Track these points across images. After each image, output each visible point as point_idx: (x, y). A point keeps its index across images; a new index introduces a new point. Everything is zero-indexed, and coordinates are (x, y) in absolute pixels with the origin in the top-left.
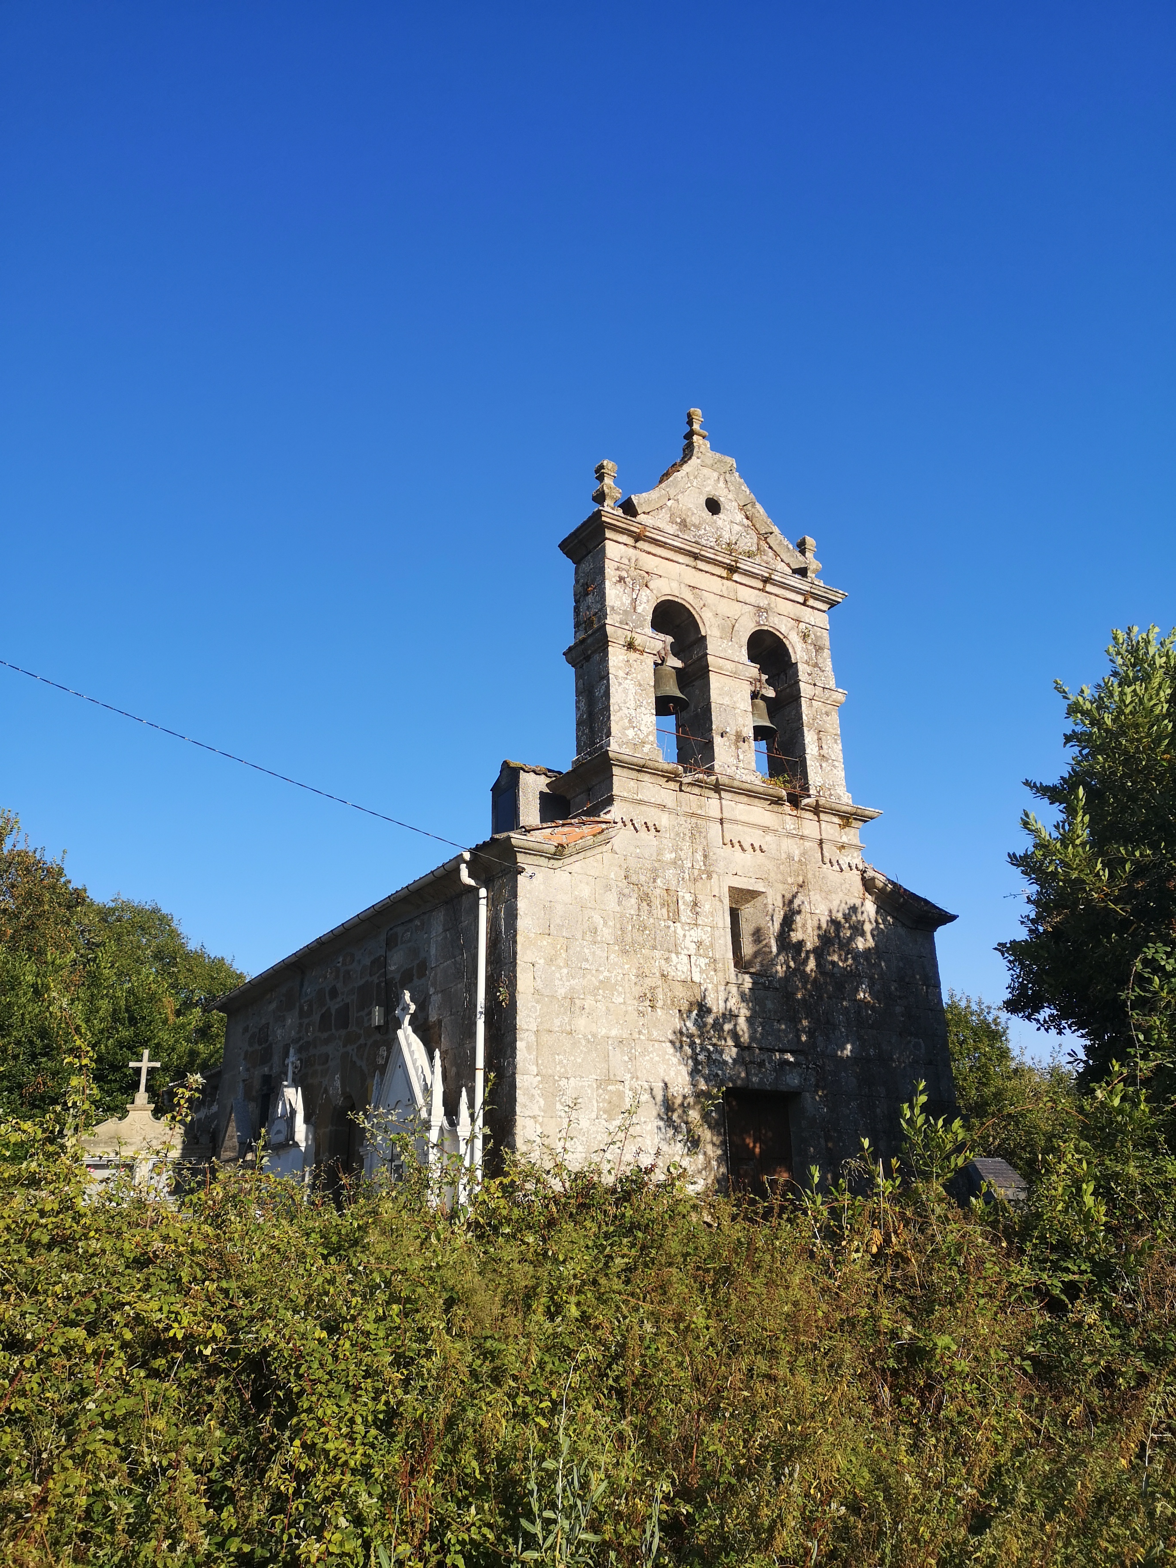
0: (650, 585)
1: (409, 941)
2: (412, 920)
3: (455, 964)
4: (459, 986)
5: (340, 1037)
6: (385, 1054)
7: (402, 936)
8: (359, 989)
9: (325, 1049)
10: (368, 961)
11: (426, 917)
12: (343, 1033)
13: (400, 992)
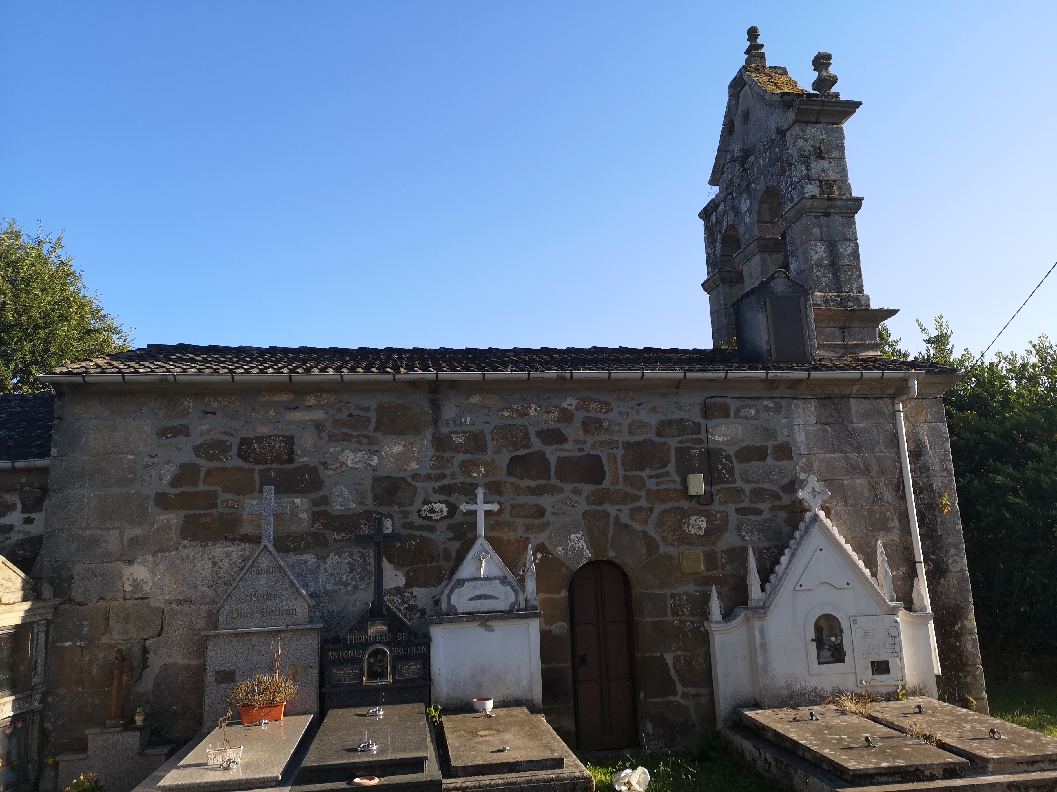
1: (753, 418)
2: (758, 398)
3: (847, 459)
4: (858, 481)
5: (577, 491)
6: (704, 525)
7: (738, 410)
8: (627, 445)
9: (532, 500)
10: (653, 420)
11: (784, 402)
12: (588, 488)
13: (738, 467)
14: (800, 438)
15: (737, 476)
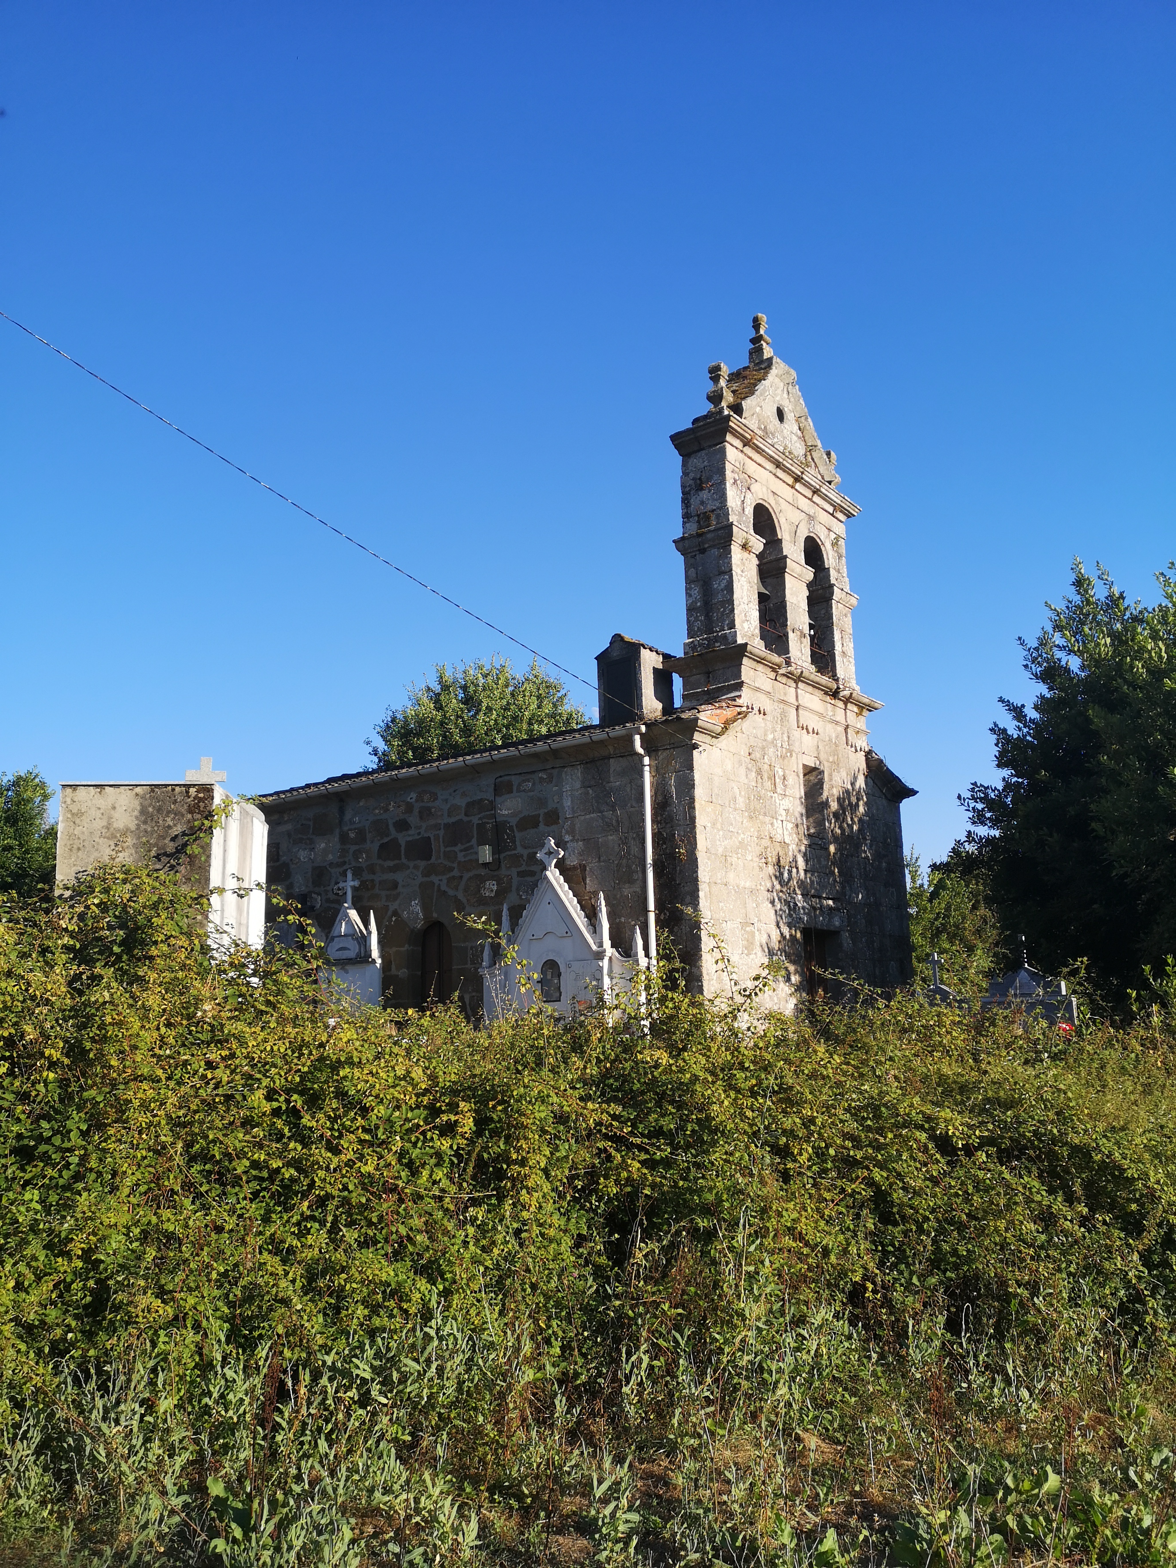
0: (752, 488)
1: (530, 791)
2: (534, 772)
3: (603, 818)
4: (610, 838)
5: (416, 867)
6: (495, 888)
7: (519, 785)
8: (447, 826)
9: (390, 876)
10: (462, 802)
11: (555, 772)
12: (422, 864)
13: (518, 835)
14: (567, 803)
15: (518, 843)
